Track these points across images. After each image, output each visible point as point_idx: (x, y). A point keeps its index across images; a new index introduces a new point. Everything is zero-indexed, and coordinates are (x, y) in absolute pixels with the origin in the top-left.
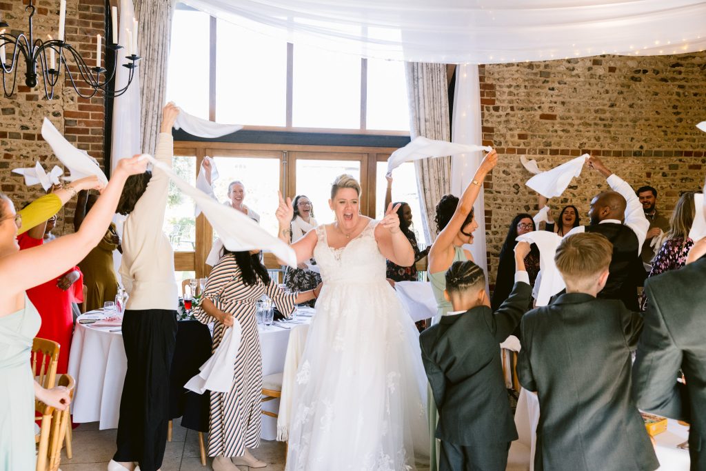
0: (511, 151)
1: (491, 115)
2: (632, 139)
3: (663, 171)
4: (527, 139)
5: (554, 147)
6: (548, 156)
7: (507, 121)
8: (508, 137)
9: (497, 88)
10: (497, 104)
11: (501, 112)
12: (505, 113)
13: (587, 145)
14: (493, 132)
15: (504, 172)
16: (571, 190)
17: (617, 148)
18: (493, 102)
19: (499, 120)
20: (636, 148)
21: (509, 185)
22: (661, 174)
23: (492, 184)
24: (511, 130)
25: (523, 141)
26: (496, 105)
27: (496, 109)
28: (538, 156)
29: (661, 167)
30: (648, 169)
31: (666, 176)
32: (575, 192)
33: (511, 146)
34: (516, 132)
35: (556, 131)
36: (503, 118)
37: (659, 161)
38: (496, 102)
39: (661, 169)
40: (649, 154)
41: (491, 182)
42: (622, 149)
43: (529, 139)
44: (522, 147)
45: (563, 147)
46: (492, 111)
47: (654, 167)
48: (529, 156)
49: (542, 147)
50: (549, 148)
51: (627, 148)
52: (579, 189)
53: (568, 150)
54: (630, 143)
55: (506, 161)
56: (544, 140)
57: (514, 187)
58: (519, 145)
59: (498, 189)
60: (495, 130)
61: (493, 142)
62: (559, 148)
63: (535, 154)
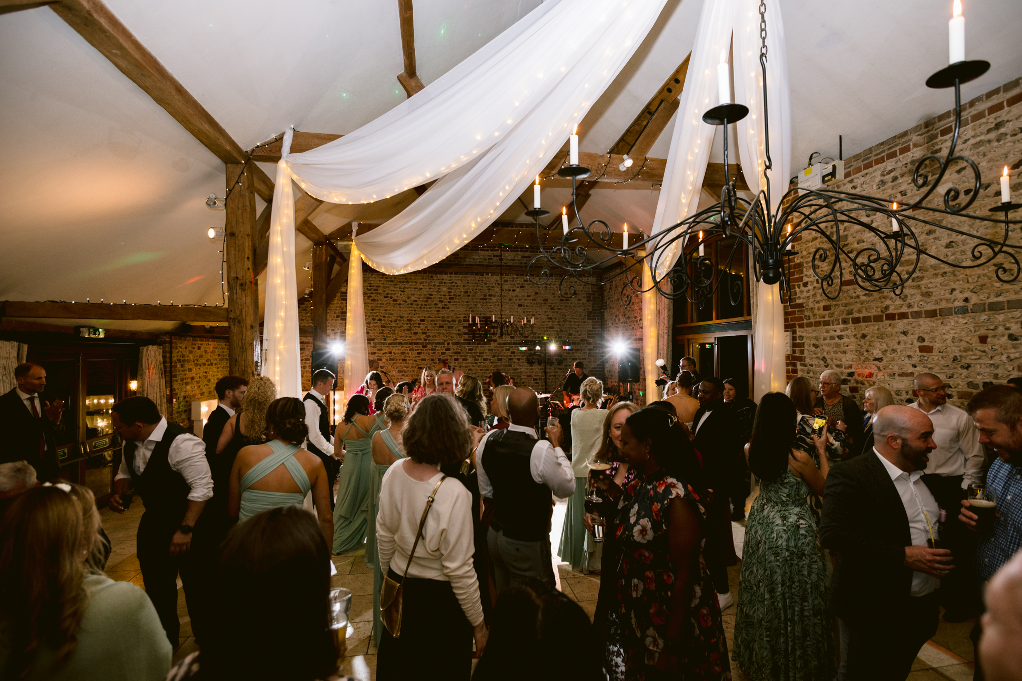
0: (818, 324)
1: (802, 292)
2: (953, 290)
3: (1010, 332)
4: (830, 310)
5: (856, 315)
6: (851, 325)
7: (815, 295)
8: (816, 311)
9: (805, 265)
10: (805, 279)
11: (810, 287)
12: (812, 287)
13: (892, 308)
14: (804, 307)
15: (814, 345)
16: (877, 362)
17: (930, 307)
18: (801, 279)
19: (808, 294)
20: (959, 303)
21: (818, 358)
22: (1006, 337)
23: (805, 357)
24: (818, 302)
25: (827, 312)
26: (804, 281)
27: (805, 285)
28: (842, 326)
29: (1008, 325)
30: (982, 332)
31: (1016, 339)
32: (880, 364)
33: (818, 319)
34: (822, 304)
35: (858, 297)
36: (812, 293)
37: (1001, 318)
38: (804, 278)
39: (1007, 329)
40: (980, 308)
41: (803, 356)
42: (937, 307)
43: (833, 309)
44: (827, 318)
45: (864, 314)
46: (802, 288)
47: (992, 327)
48: (833, 327)
49: (844, 316)
50: (850, 316)
51: (944, 305)
52: (884, 361)
53: (870, 317)
54: (948, 296)
55: (814, 334)
56: (847, 308)
57: (822, 360)
58: (824, 318)
59: (811, 362)
60: (804, 305)
61: (803, 316)
62: (861, 315)
63: (838, 324)
